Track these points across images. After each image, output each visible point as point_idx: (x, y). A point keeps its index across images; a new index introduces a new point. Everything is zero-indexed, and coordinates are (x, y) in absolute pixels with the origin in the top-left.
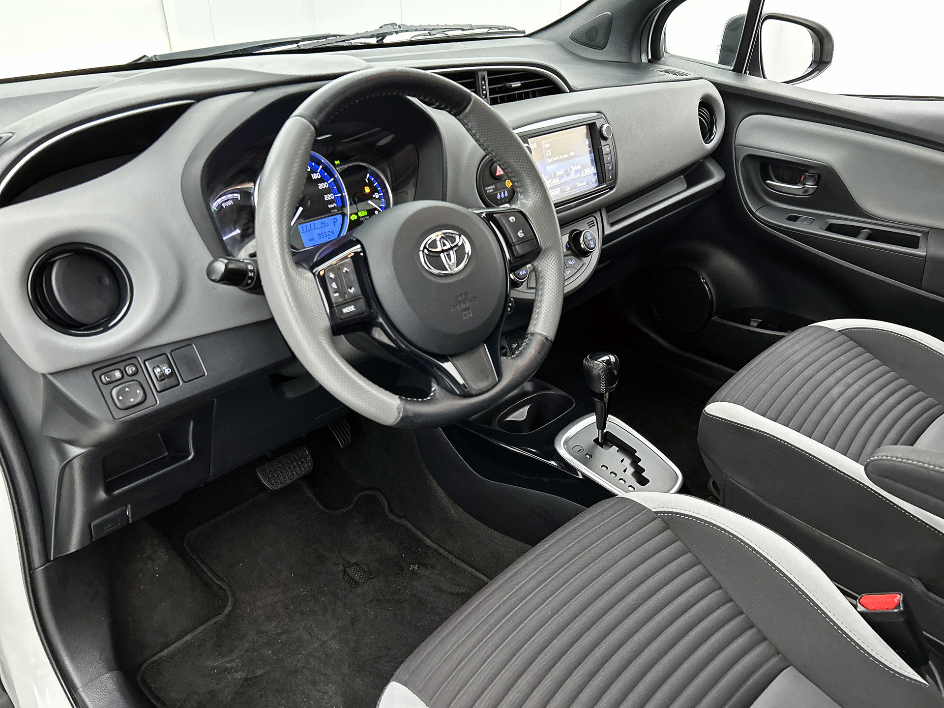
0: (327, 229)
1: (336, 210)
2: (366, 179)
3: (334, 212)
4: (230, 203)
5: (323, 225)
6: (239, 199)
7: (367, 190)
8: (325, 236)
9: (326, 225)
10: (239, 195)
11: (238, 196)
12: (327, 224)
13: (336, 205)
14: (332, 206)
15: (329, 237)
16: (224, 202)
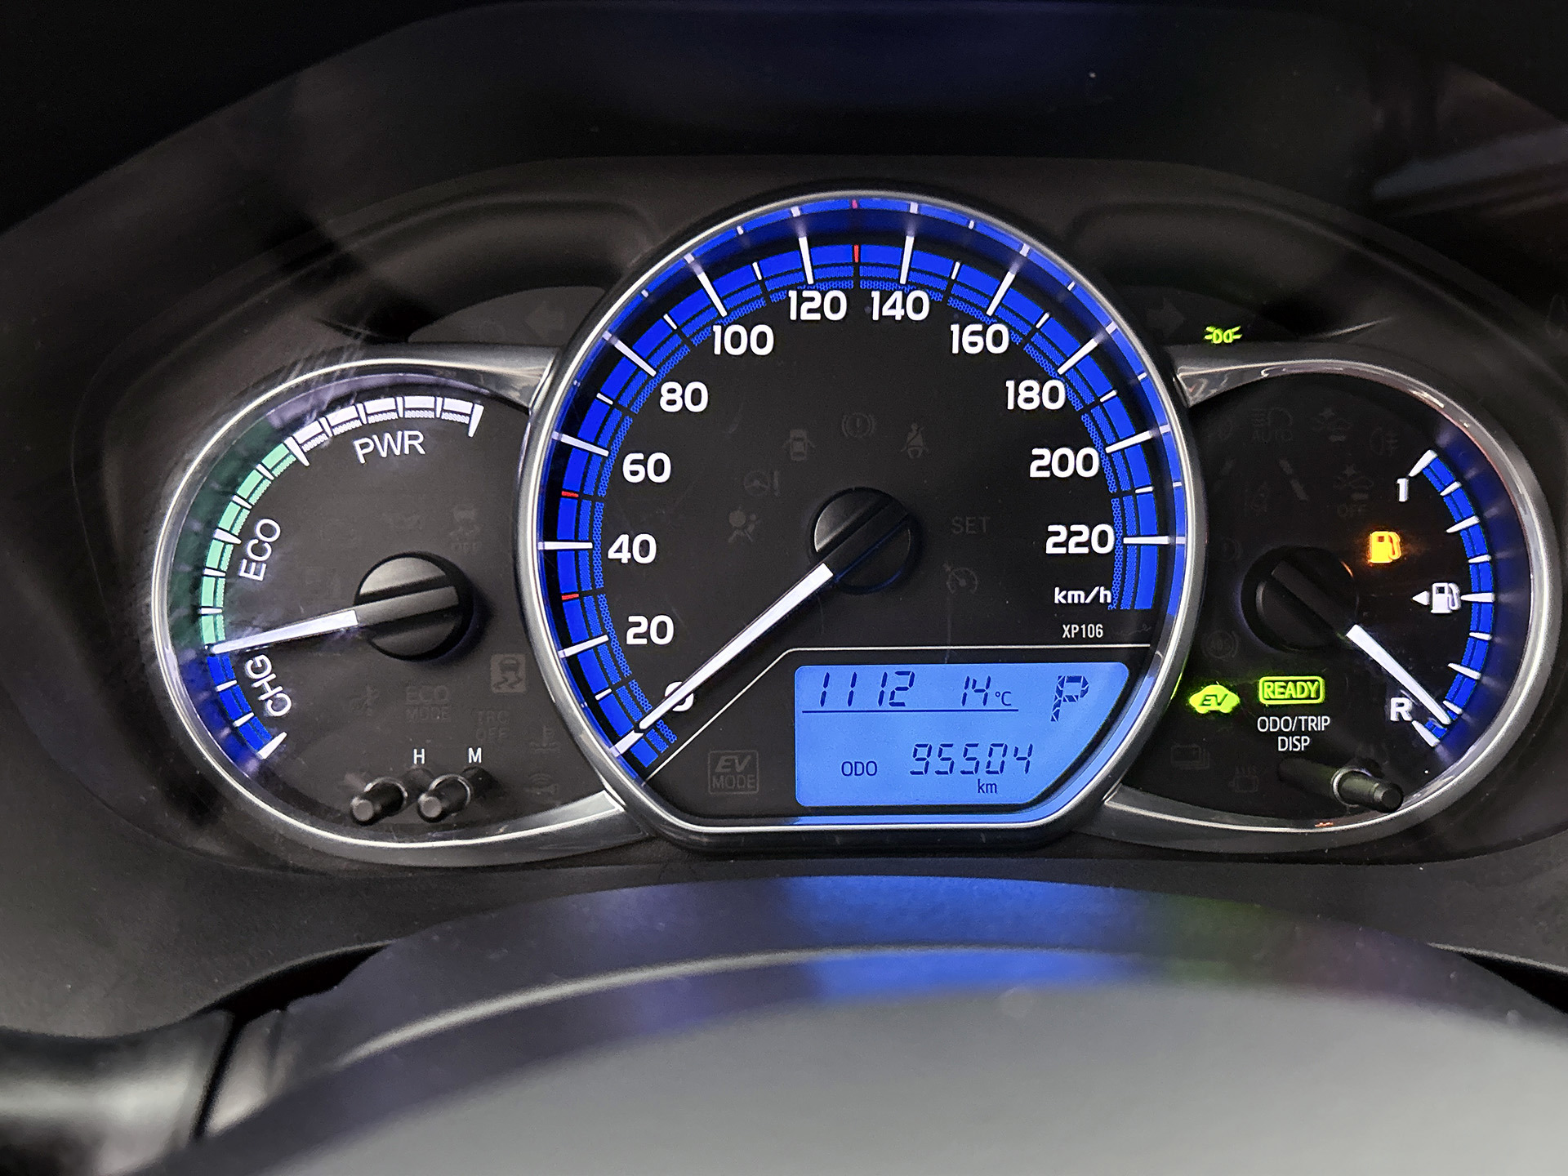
0: (989, 729)
1: (1097, 630)
2: (1403, 483)
3: (1078, 638)
4: (408, 442)
5: (975, 700)
6: (471, 434)
7: (1384, 548)
8: (961, 764)
9: (994, 702)
10: (479, 410)
11: (470, 414)
12: (1001, 696)
13: (1105, 595)
14: (1077, 596)
15: (987, 779)
16: (366, 430)
